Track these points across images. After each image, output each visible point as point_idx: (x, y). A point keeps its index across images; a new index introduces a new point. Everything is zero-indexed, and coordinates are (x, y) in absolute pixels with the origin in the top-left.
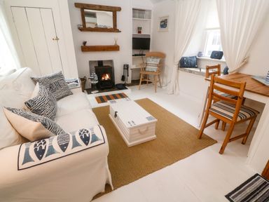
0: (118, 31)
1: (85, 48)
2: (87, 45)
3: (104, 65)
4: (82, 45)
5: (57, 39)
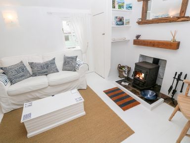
4: (135, 39)
5: (104, 34)
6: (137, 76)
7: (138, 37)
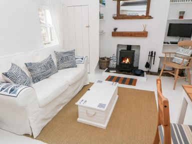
0: (151, 17)
1: (116, 34)
2: (117, 31)
3: (133, 49)
4: (113, 31)
5: (88, 27)
6: (124, 61)
7: (115, 29)
